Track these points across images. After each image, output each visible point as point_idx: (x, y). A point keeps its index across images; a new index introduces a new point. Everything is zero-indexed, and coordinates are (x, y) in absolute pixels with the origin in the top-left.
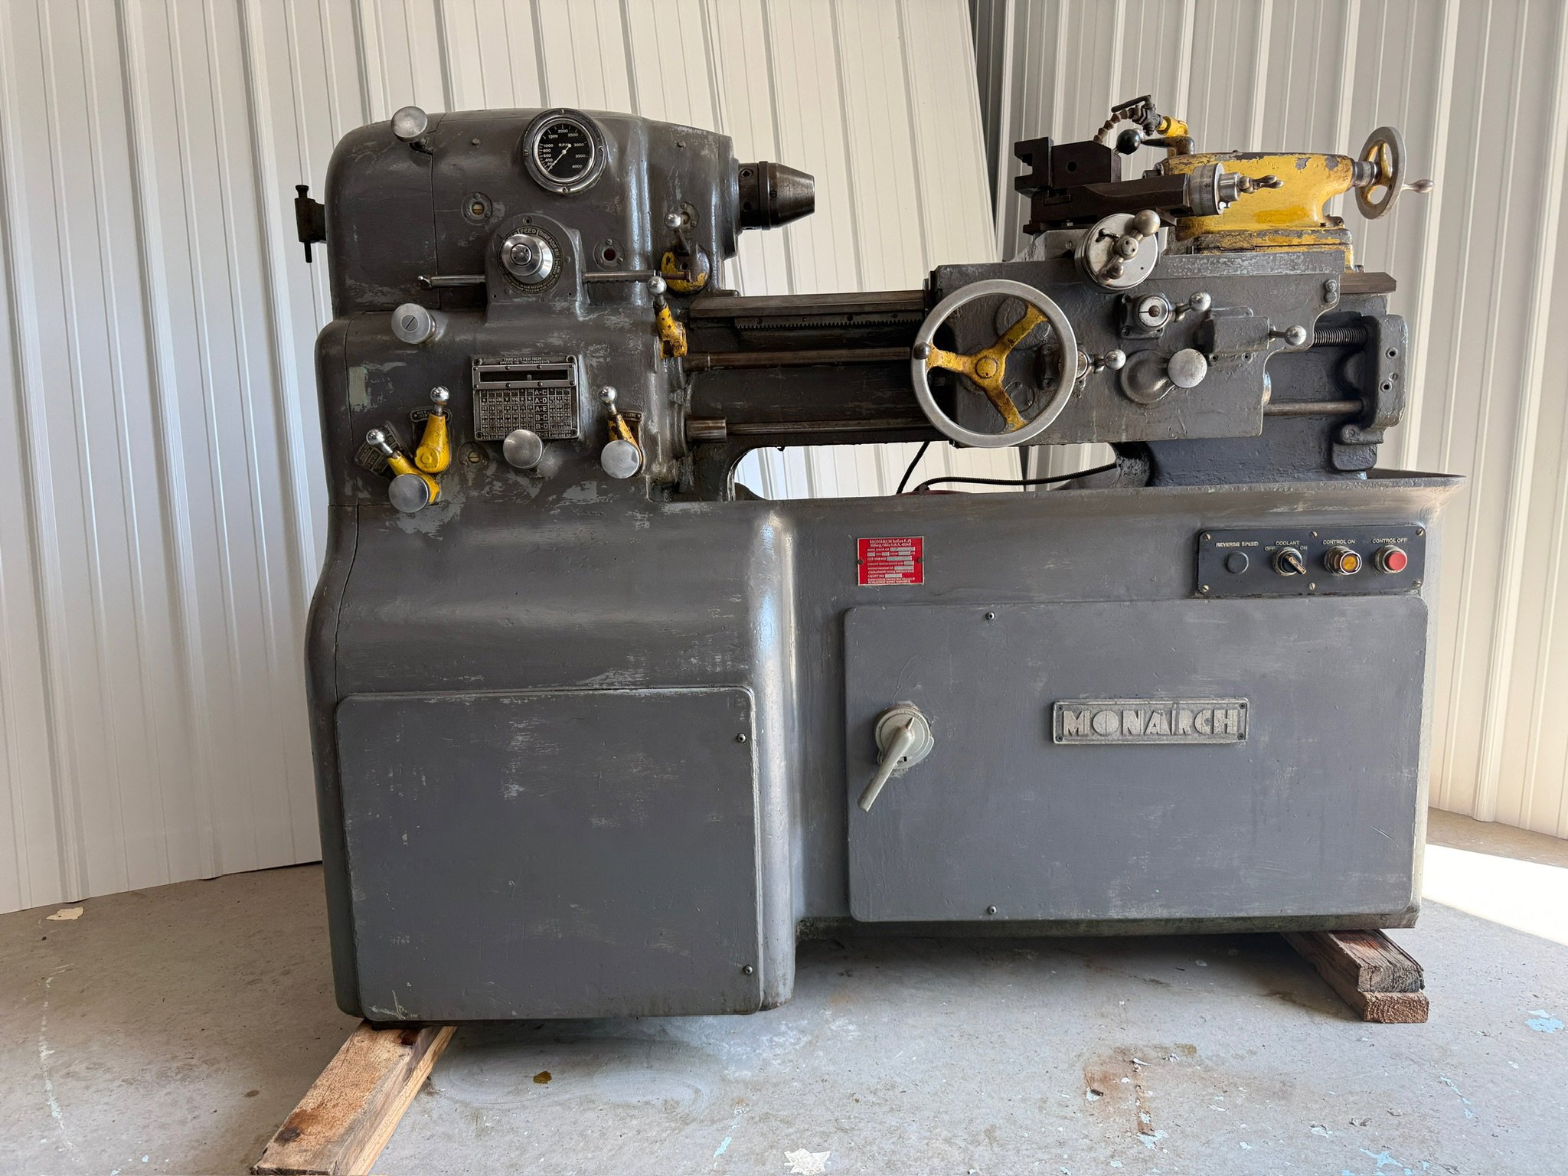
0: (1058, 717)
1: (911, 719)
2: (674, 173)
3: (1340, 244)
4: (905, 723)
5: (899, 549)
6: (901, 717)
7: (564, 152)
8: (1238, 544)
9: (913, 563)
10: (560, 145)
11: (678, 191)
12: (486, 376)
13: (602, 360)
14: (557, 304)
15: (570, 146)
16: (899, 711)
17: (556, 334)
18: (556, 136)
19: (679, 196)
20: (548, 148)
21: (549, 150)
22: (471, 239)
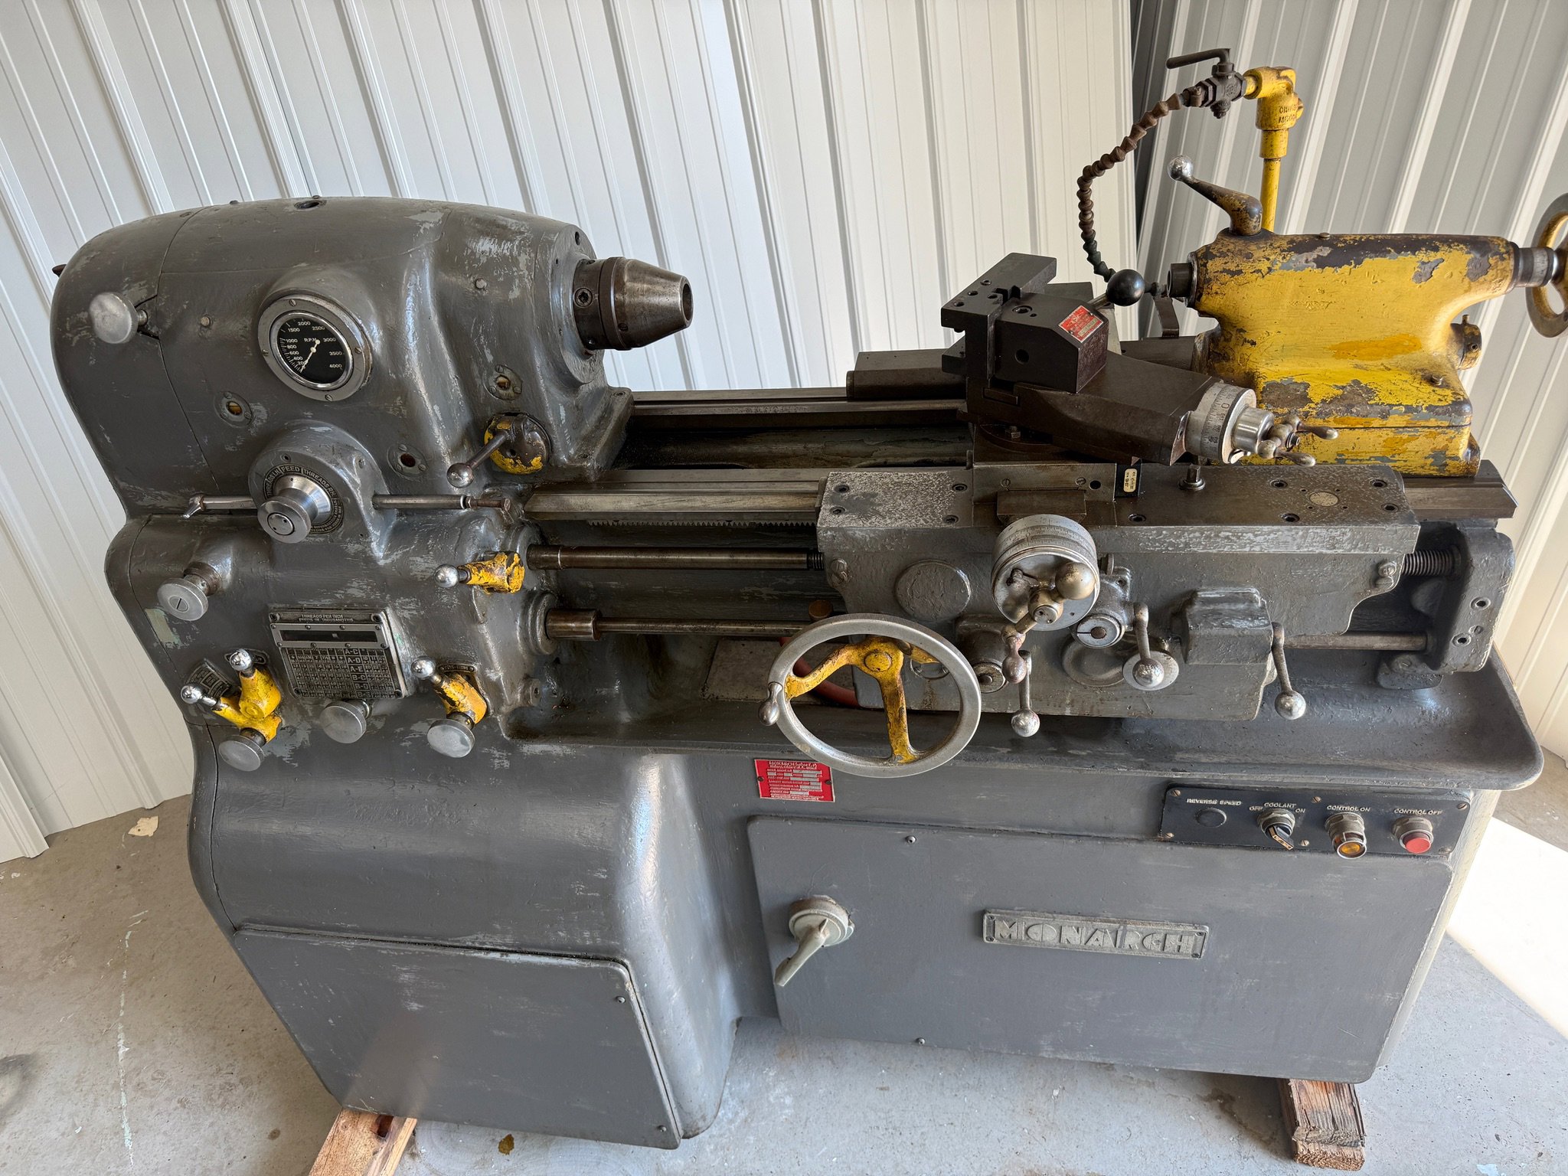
0: (989, 923)
1: (825, 921)
2: (476, 330)
3: (1448, 427)
4: (818, 923)
5: (803, 772)
6: (814, 917)
7: (314, 350)
8: (1215, 802)
9: (821, 784)
10: (306, 340)
11: (487, 352)
12: (287, 635)
13: (415, 612)
14: (349, 546)
15: (318, 342)
16: (812, 911)
17: (355, 584)
18: (297, 330)
19: (490, 358)
20: (292, 344)
21: (294, 347)
22: (238, 443)
